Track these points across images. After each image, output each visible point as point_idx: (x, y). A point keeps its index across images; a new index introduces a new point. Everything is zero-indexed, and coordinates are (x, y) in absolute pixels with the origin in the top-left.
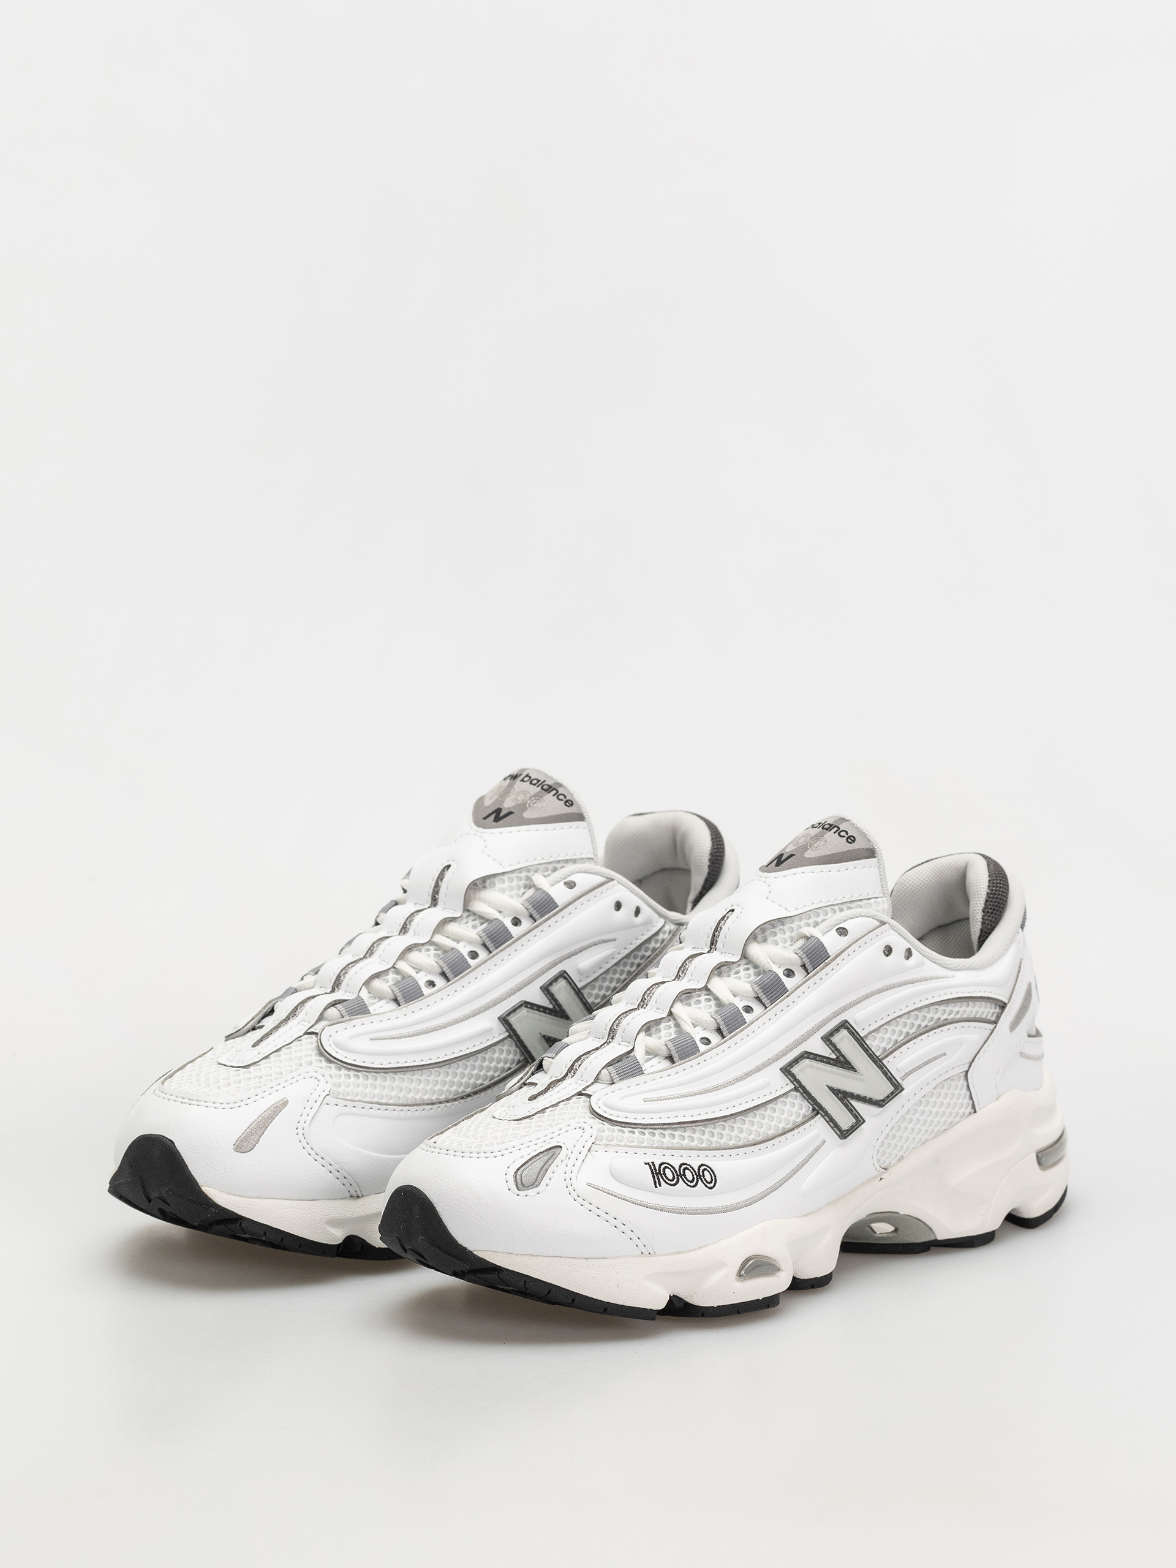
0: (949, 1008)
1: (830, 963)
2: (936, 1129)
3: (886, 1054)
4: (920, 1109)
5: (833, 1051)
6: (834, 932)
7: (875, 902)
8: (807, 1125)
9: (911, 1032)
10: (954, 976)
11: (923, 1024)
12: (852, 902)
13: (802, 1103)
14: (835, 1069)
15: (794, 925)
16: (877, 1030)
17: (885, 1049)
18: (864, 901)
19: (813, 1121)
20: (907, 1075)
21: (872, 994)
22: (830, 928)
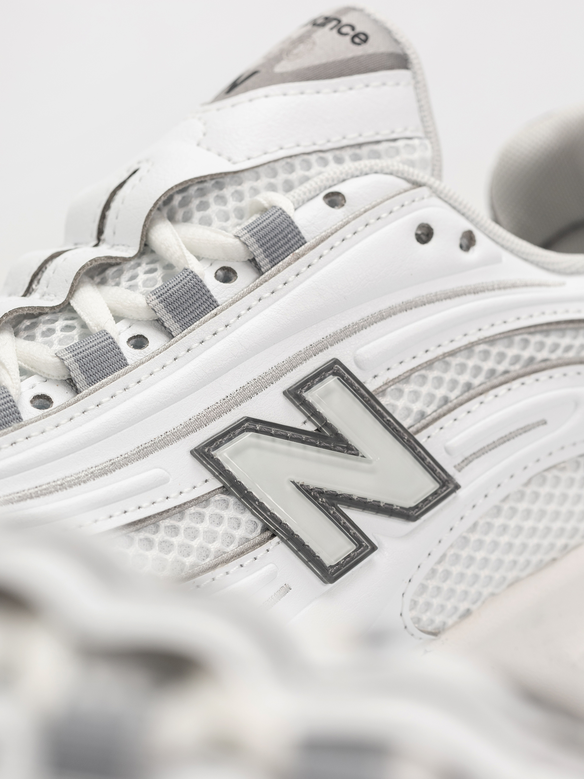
0: (551, 340)
1: (303, 255)
2: (535, 559)
3: (424, 422)
4: (498, 522)
5: (309, 418)
6: (320, 202)
7: (407, 146)
8: (246, 560)
9: (476, 382)
10: (563, 284)
11: (501, 368)
12: (360, 145)
13: (239, 516)
14: (311, 452)
15: (246, 187)
16: (405, 378)
17: (423, 415)
18: (384, 145)
19: (260, 552)
20: (467, 461)
21: (392, 312)
22: (313, 194)
